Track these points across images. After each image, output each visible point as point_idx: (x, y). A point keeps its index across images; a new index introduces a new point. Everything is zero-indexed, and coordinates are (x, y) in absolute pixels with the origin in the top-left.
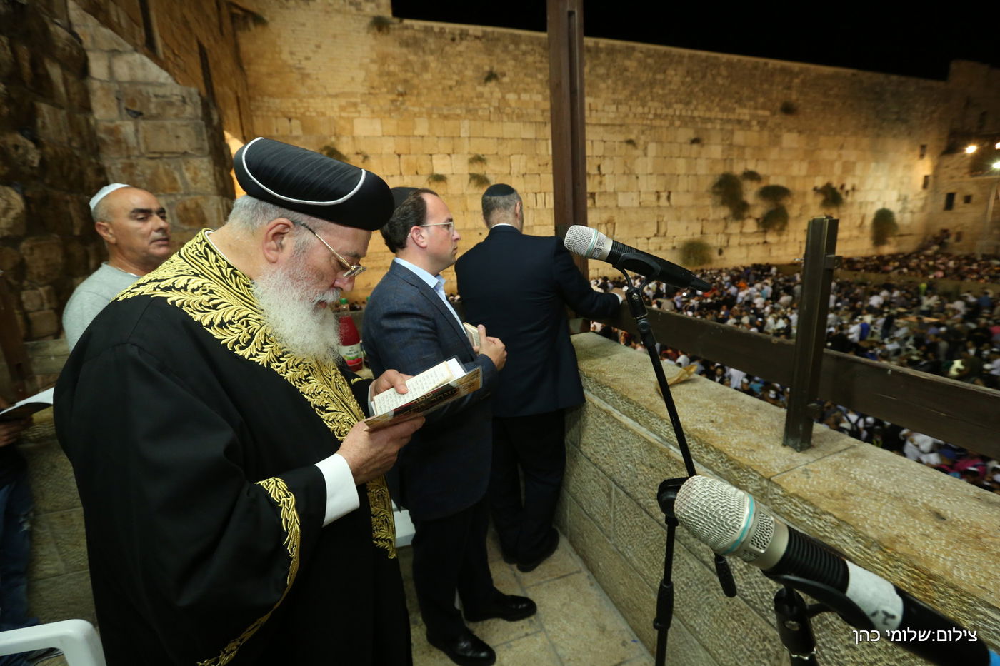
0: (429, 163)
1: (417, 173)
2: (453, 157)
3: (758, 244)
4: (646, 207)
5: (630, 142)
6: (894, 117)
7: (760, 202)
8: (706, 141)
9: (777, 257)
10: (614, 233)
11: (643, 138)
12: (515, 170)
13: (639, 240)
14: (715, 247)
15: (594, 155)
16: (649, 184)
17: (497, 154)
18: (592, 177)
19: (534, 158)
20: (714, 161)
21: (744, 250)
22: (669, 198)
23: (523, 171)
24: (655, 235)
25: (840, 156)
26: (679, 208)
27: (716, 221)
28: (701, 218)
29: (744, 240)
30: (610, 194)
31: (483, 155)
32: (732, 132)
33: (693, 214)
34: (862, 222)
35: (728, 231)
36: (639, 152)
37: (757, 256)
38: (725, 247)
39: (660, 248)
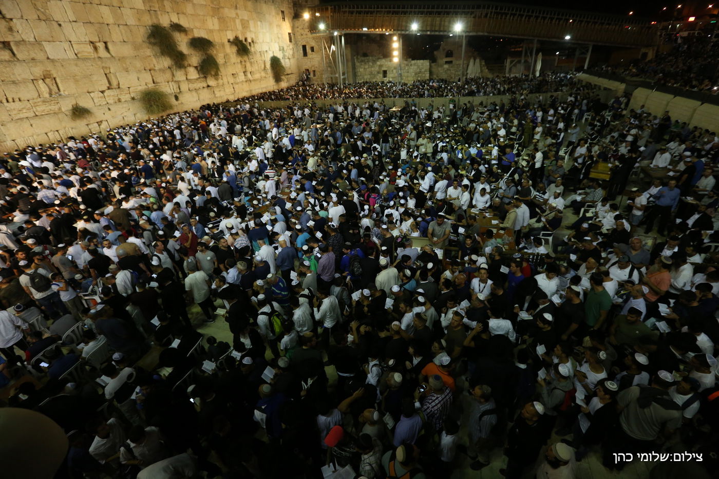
3: (203, 88)
4: (85, 59)
7: (193, 52)
9: (220, 97)
10: (59, 89)
13: (92, 94)
14: (170, 94)
16: (77, 33)
20: (139, 12)
21: (194, 93)
22: (107, 48)
24: (109, 88)
25: (237, 15)
26: (122, 59)
27: (162, 71)
28: (147, 69)
29: (192, 86)
33: (138, 64)
34: (265, 67)
35: (176, 79)
37: (207, 98)
38: (179, 93)
39: (119, 100)
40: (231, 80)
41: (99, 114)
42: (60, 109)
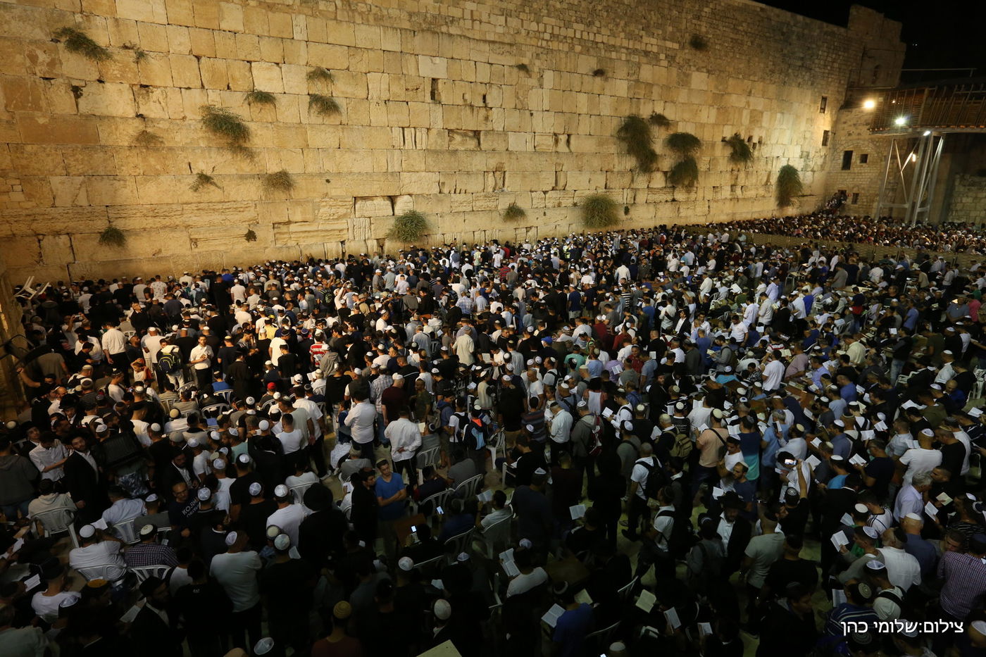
0: (248, 74)
1: (229, 88)
2: (284, 67)
3: (667, 201)
4: (542, 153)
5: (522, 67)
6: (799, 63)
7: (668, 152)
8: (610, 74)
9: (686, 217)
10: (504, 184)
11: (537, 63)
12: (374, 94)
13: (533, 194)
14: (620, 205)
15: (478, 80)
16: (545, 124)
17: (348, 69)
18: (475, 109)
19: (400, 79)
20: (620, 99)
21: (652, 208)
22: (568, 142)
23: (385, 96)
24: (553, 189)
25: (748, 103)
26: (580, 155)
28: (604, 169)
29: (651, 198)
30: (499, 134)
31: (328, 70)
32: (639, 65)
33: (596, 163)
34: (768, 180)
35: (635, 186)
36: (533, 81)
37: (666, 216)
38: (632, 205)
39: (559, 205)
40: (709, 195)
41: (532, 218)
42: (497, 206)
